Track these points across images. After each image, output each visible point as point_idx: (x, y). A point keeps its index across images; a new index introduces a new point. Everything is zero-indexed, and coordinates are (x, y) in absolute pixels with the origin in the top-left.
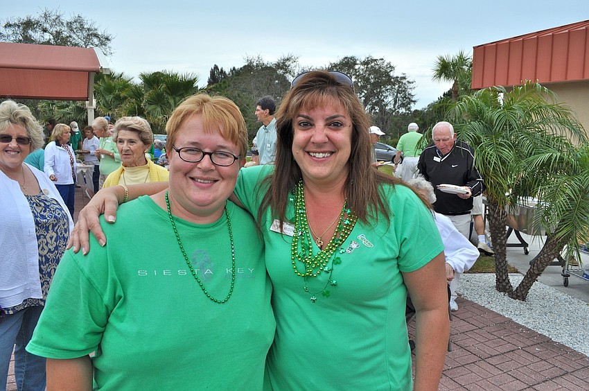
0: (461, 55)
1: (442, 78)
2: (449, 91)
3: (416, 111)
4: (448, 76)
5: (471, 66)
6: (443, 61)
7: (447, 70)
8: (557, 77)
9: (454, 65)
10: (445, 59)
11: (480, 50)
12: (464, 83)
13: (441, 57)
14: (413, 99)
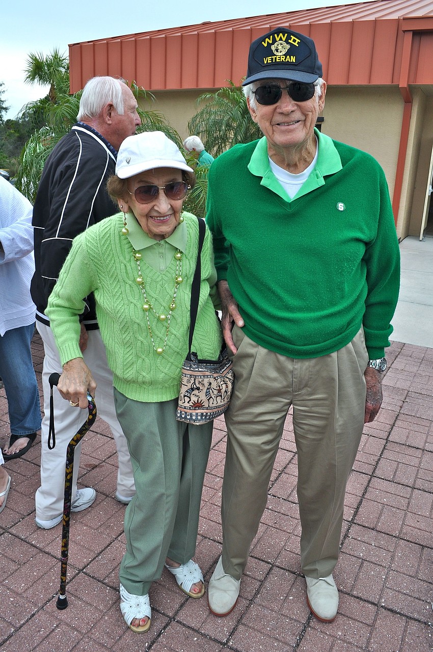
0: (56, 54)
1: (36, 80)
2: (46, 98)
3: (9, 121)
4: (43, 79)
5: (68, 68)
6: (35, 59)
7: (42, 71)
8: (157, 86)
9: (49, 66)
10: (38, 58)
11: (76, 49)
12: (62, 88)
13: (33, 56)
14: (4, 106)
